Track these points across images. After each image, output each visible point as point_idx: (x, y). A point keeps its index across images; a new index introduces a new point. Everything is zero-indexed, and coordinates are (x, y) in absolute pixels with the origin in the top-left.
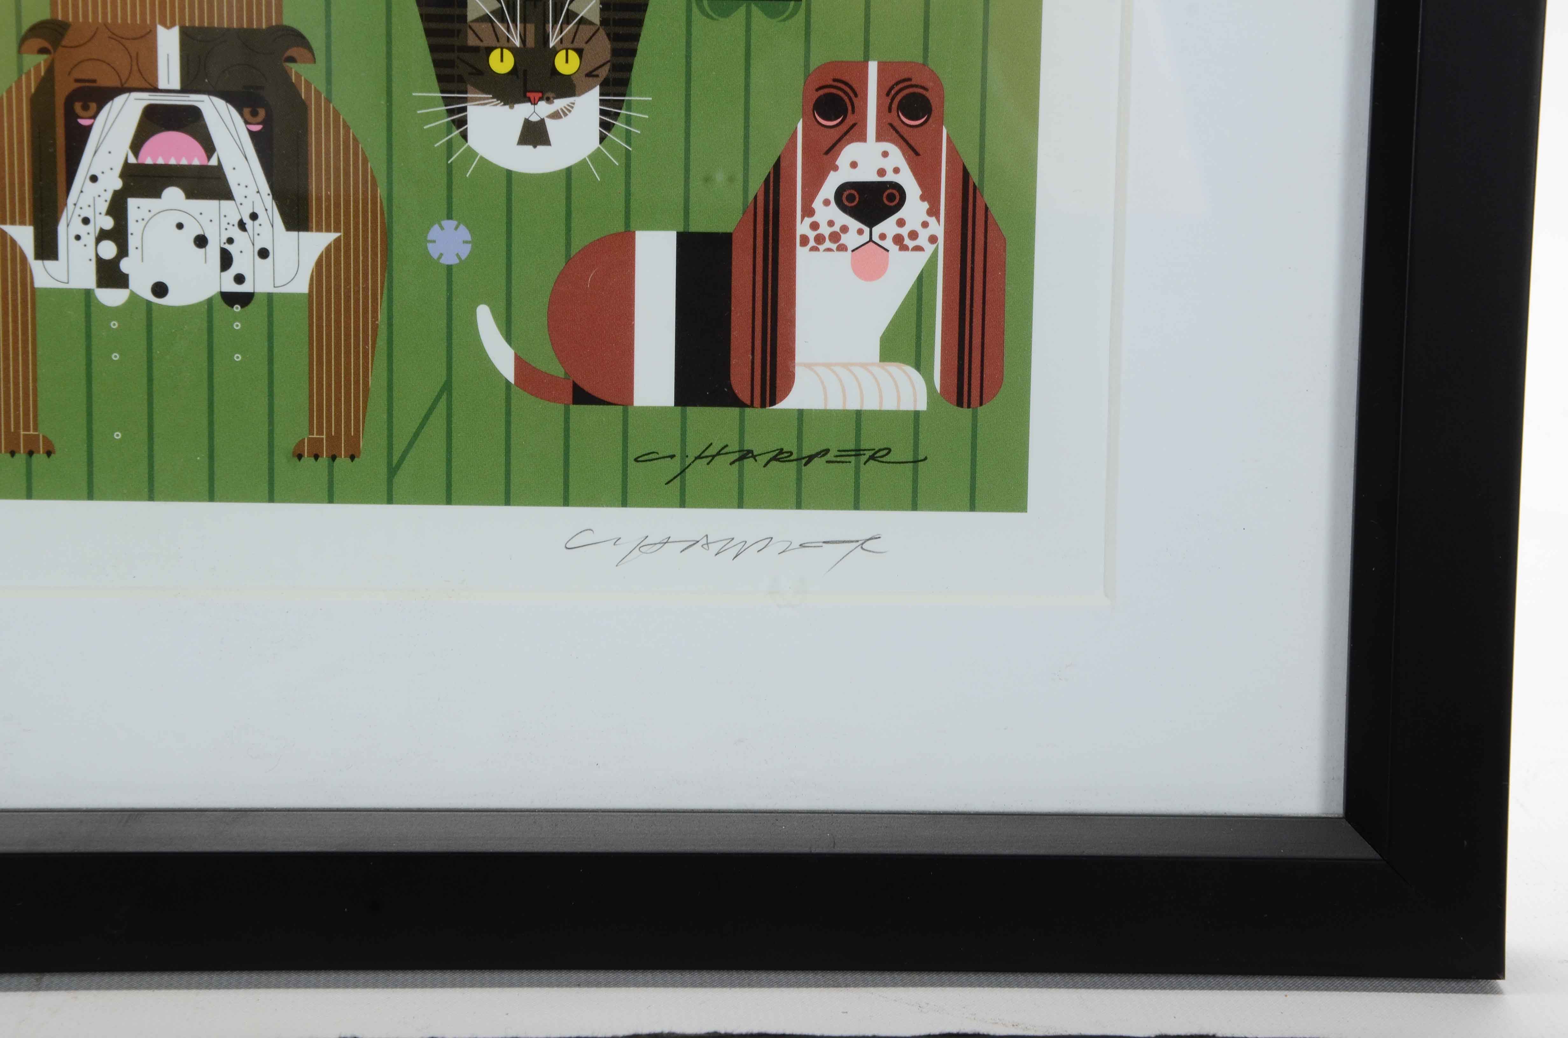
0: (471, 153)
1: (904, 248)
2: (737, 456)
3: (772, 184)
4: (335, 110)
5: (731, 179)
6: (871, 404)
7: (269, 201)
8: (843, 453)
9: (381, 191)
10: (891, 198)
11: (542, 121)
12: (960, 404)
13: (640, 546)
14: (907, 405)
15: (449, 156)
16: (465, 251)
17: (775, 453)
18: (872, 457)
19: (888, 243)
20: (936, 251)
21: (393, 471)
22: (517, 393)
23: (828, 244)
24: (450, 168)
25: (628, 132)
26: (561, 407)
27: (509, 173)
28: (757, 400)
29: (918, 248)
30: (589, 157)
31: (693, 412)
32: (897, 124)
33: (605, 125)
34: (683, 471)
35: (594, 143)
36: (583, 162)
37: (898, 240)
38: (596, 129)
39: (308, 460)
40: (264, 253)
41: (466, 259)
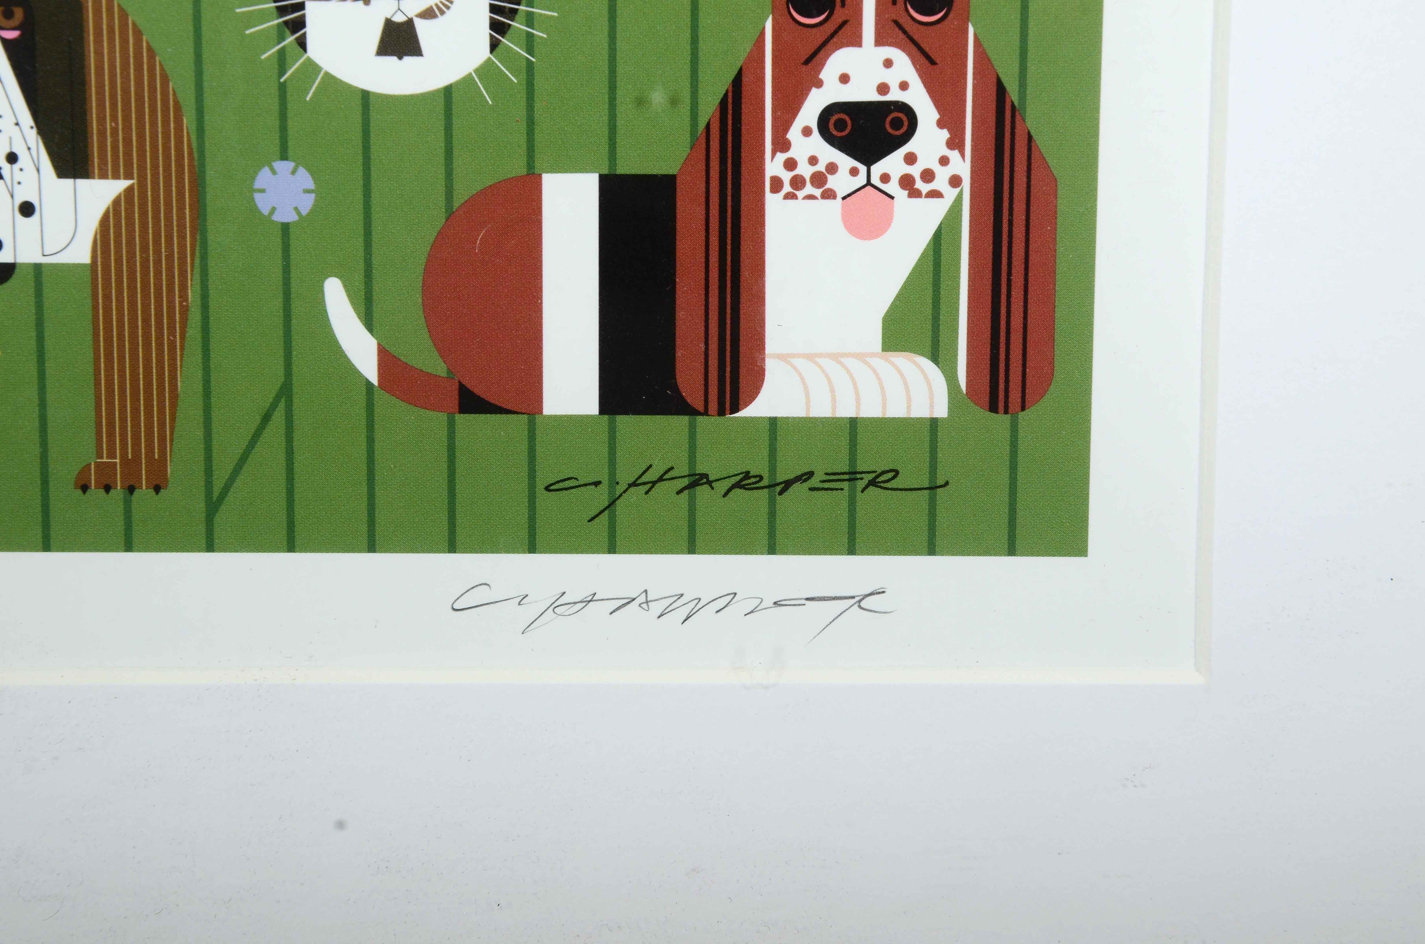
0: (313, 67)
1: (915, 194)
2: (686, 482)
3: (730, 107)
4: (121, 9)
5: (674, 102)
6: (870, 410)
7: (32, 136)
8: (833, 477)
9: (188, 121)
10: (897, 124)
11: (410, 23)
12: (993, 408)
13: (554, 606)
14: (921, 411)
15: (282, 72)
16: (307, 203)
17: (738, 478)
18: (873, 483)
19: (893, 187)
20: (959, 199)
21: (213, 507)
22: (382, 398)
23: (809, 189)
24: (283, 88)
25: (530, 36)
26: (442, 417)
27: (365, 95)
28: (713, 406)
29: (935, 194)
30: (477, 71)
31: (624, 421)
32: (904, 21)
33: (498, 27)
34: (612, 504)
35: (482, 52)
36: (468, 79)
37: (907, 182)
38: (484, 32)
39: (96, 493)
40: (27, 209)
41: (308, 215)
